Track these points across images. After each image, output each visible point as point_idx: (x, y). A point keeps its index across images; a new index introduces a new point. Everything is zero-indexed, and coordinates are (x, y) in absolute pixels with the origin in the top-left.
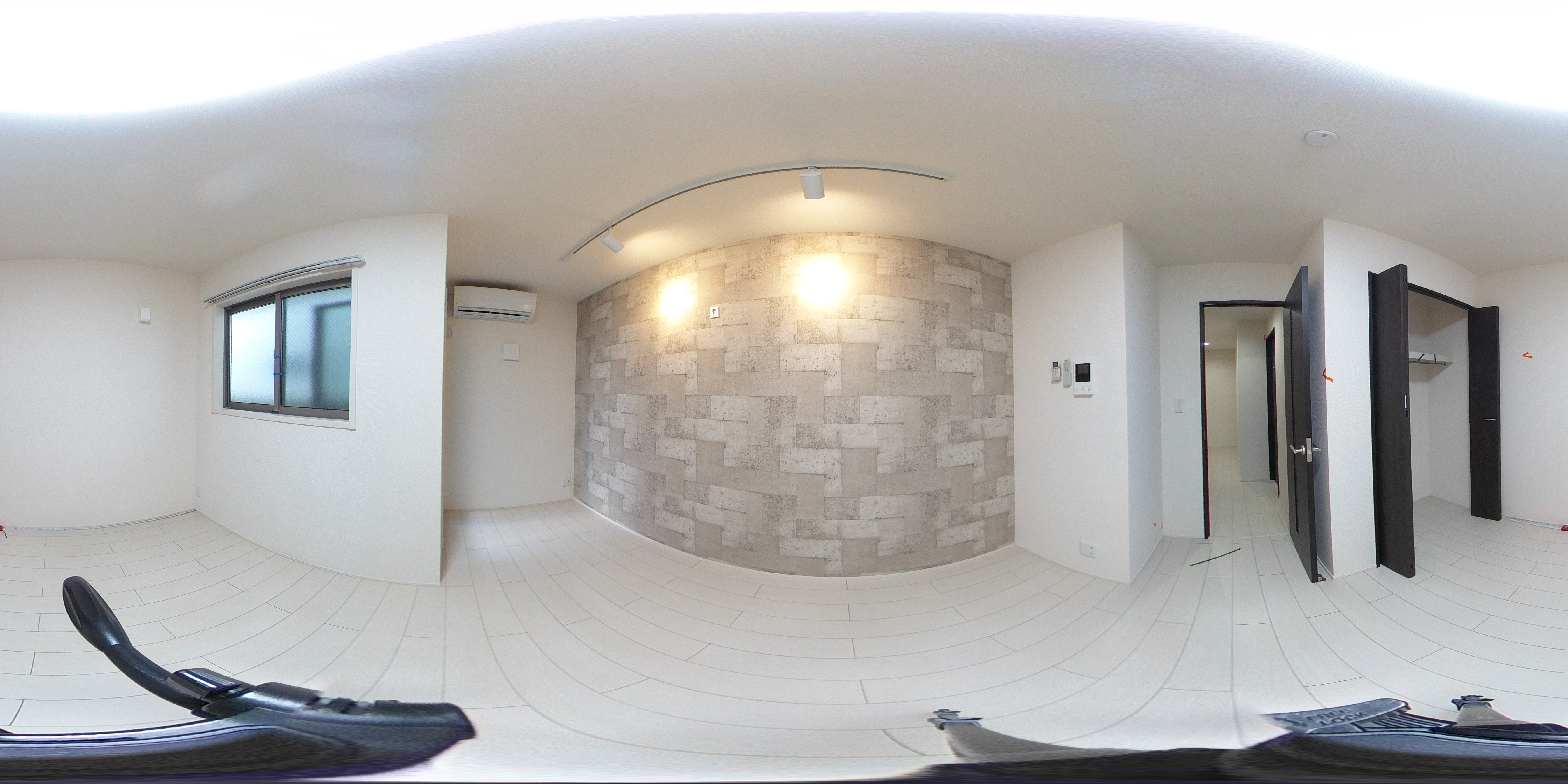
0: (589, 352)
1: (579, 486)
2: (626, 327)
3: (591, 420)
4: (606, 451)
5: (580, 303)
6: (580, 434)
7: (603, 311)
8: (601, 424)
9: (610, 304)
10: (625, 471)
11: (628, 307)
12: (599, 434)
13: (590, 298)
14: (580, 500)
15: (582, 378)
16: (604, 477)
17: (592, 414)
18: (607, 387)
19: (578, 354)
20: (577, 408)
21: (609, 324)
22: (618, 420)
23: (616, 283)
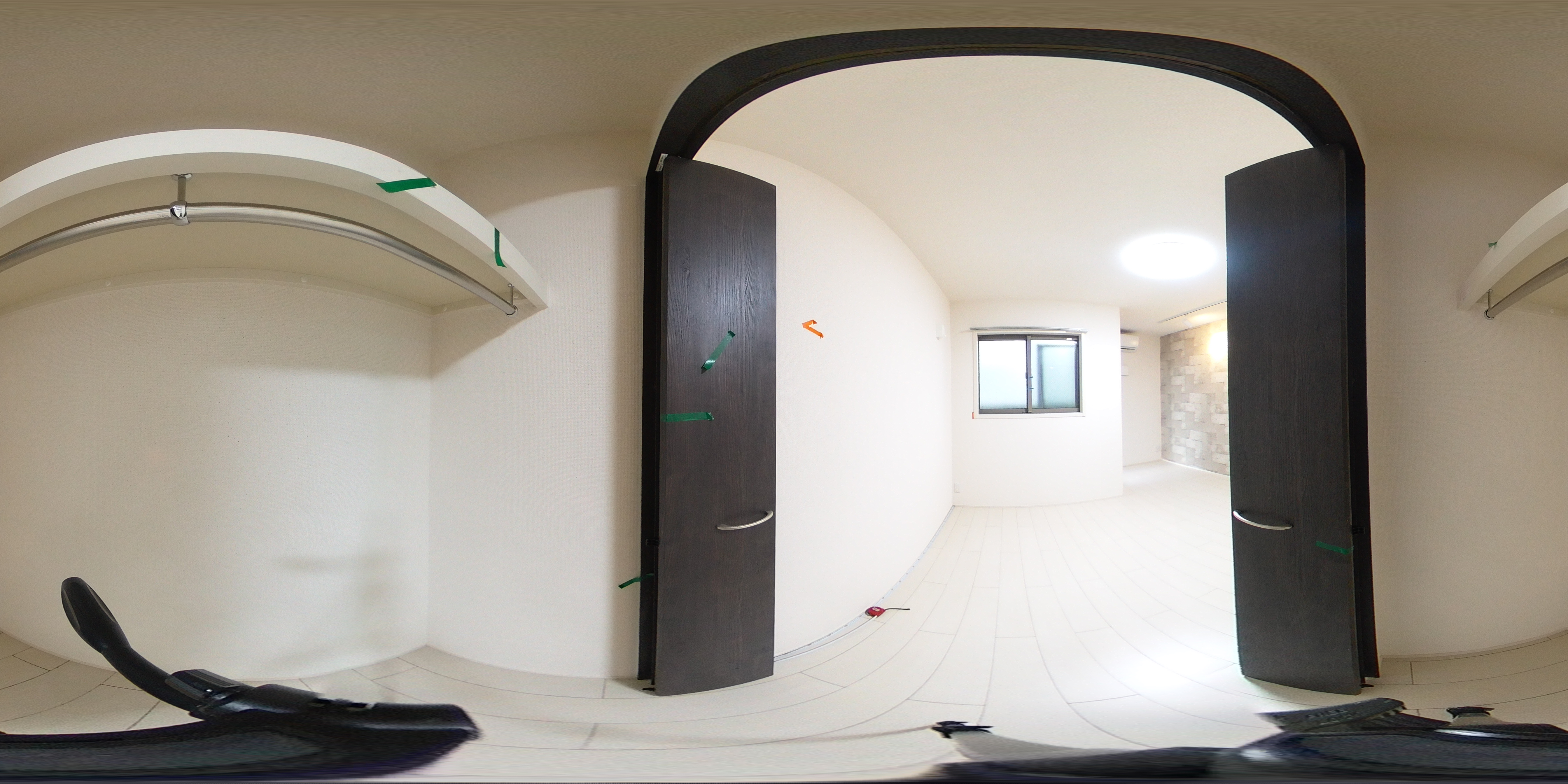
0: (1169, 368)
1: (1166, 451)
2: (1194, 356)
3: (1172, 409)
4: (1183, 425)
5: (1162, 338)
6: (1165, 418)
7: (1179, 345)
8: (1180, 410)
9: (1183, 342)
10: (1195, 434)
11: (1195, 345)
12: (1178, 416)
13: (1169, 335)
14: (1167, 459)
15: (1165, 385)
16: (1182, 440)
17: (1173, 406)
18: (1183, 390)
19: (1162, 370)
20: (1163, 402)
21: (1183, 353)
22: (1190, 407)
23: (1187, 330)
